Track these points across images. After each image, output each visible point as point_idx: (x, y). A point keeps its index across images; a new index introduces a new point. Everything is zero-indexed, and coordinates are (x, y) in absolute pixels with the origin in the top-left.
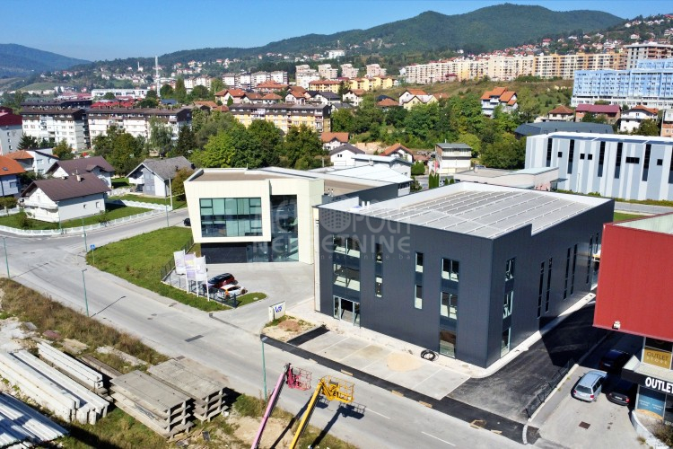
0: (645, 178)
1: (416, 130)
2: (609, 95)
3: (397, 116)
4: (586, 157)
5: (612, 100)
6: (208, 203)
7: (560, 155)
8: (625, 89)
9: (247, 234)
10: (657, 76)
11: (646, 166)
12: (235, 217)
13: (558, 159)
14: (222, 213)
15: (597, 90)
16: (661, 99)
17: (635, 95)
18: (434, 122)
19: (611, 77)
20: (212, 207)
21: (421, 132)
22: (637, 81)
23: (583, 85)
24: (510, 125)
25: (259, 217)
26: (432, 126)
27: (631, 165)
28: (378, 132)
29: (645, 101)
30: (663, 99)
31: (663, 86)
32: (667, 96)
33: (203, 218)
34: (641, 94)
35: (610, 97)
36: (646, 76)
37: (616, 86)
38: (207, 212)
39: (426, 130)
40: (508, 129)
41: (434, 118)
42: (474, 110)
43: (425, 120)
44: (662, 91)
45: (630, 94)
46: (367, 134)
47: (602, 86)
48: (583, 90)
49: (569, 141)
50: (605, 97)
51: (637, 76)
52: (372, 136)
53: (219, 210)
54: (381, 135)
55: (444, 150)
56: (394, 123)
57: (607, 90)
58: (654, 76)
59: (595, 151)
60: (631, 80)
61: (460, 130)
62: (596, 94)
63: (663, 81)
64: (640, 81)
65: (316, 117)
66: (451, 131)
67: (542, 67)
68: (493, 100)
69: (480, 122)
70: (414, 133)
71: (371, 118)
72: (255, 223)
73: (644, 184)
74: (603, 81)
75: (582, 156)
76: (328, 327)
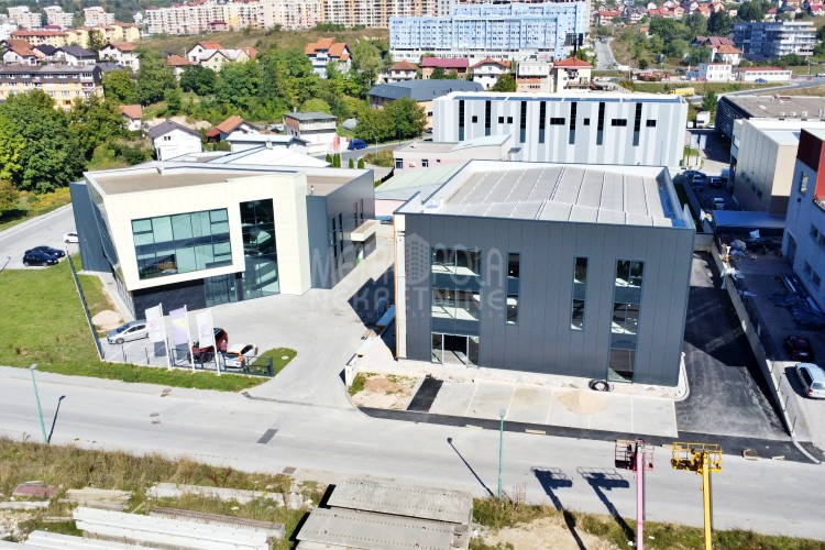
0: (572, 141)
1: (234, 98)
2: (432, 46)
3: (199, 80)
4: (506, 120)
5: (436, 53)
6: (146, 226)
7: (475, 119)
8: (449, 41)
9: (209, 266)
10: (482, 24)
11: (573, 127)
12: (189, 243)
13: (473, 124)
14: (169, 238)
15: (417, 41)
16: (488, 50)
17: (461, 46)
18: (255, 85)
19: (431, 25)
20: (152, 231)
21: (241, 100)
22: (460, 30)
23: (401, 35)
24: (350, 86)
25: (225, 238)
26: (254, 91)
27: (557, 127)
28: (178, 102)
29: (472, 53)
30: (491, 50)
31: (488, 36)
32: (494, 47)
33: (140, 249)
34: (466, 45)
35: (433, 49)
36: (470, 24)
37: (438, 36)
38: (146, 240)
39: (248, 97)
40: (347, 91)
41: (255, 79)
42: (303, 68)
43: (244, 83)
44: (488, 41)
45: (455, 45)
46: (162, 106)
47: (422, 36)
48: (401, 41)
49: (484, 102)
50: (427, 49)
51: (460, 24)
52: (170, 108)
53: (163, 234)
54: (183, 106)
55: (301, 122)
56: (196, 90)
57: (428, 41)
58: (478, 24)
59: (515, 113)
60: (454, 30)
61: (291, 94)
62: (417, 47)
63: (488, 29)
64: (463, 30)
65: (84, 84)
66: (280, 96)
67: (332, 12)
68: (320, 55)
69: (313, 83)
70: (232, 102)
71: (162, 83)
72: (221, 247)
73: (571, 148)
74: (422, 30)
75: (501, 120)
76: (437, 376)
